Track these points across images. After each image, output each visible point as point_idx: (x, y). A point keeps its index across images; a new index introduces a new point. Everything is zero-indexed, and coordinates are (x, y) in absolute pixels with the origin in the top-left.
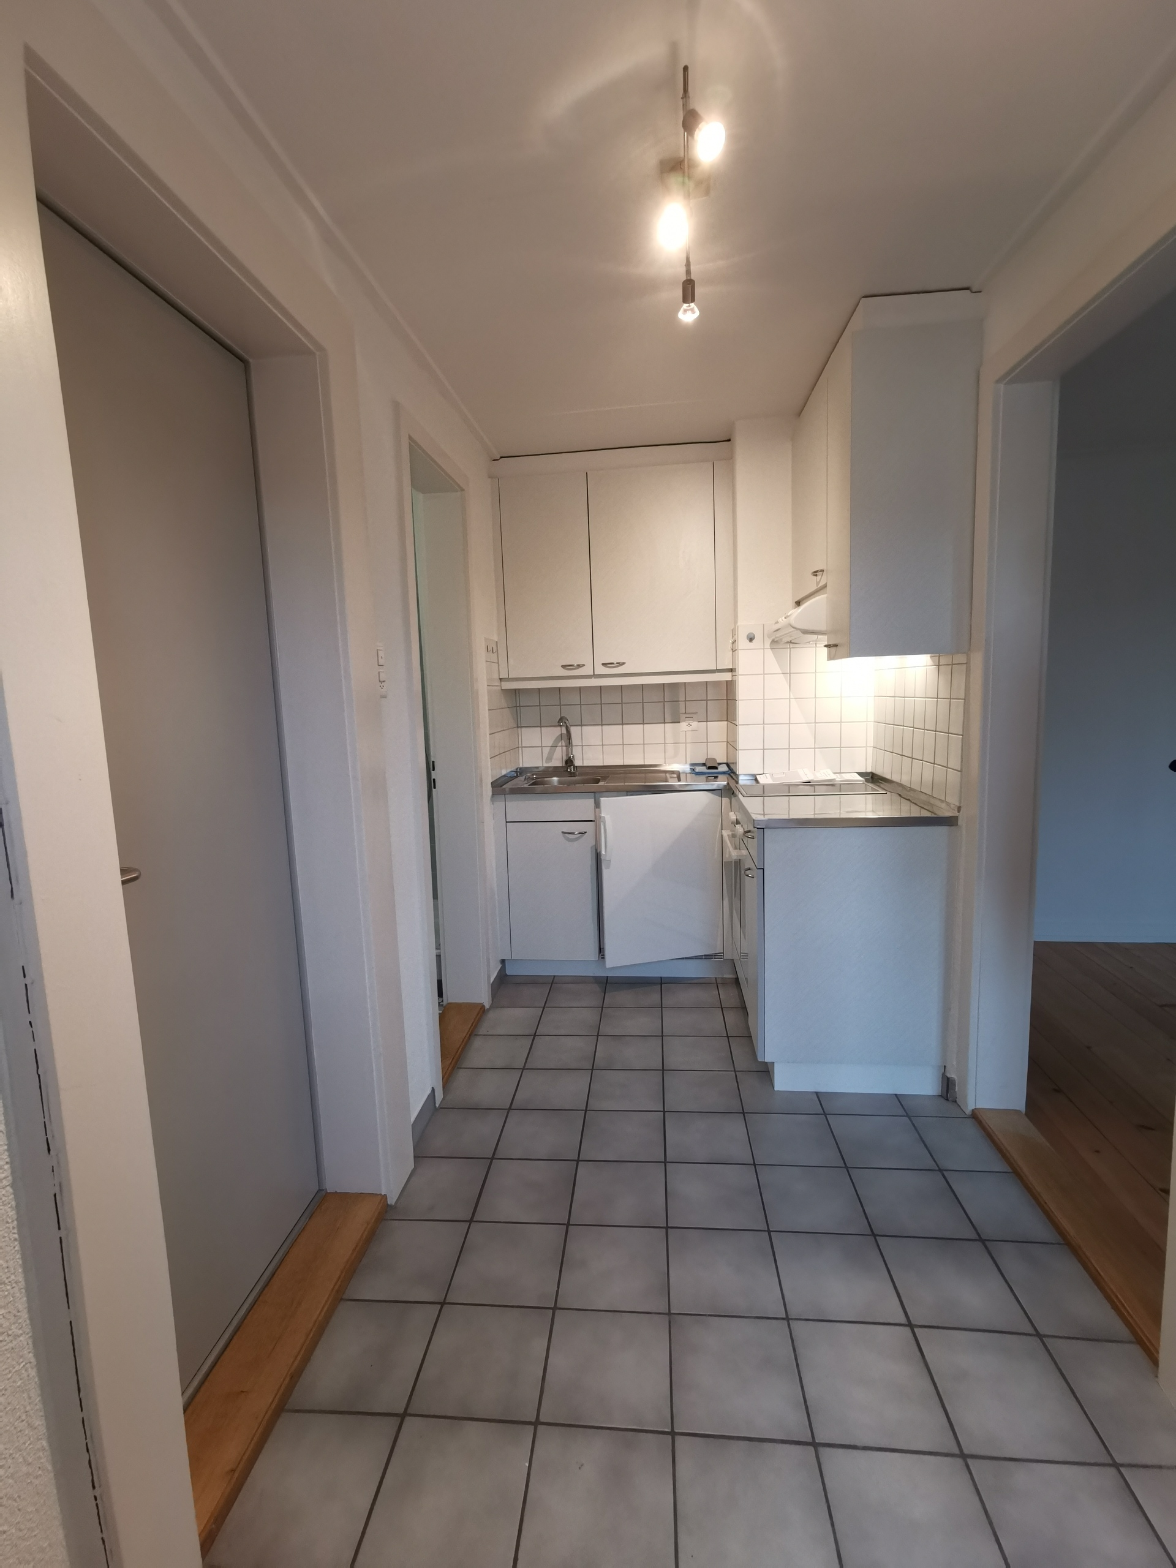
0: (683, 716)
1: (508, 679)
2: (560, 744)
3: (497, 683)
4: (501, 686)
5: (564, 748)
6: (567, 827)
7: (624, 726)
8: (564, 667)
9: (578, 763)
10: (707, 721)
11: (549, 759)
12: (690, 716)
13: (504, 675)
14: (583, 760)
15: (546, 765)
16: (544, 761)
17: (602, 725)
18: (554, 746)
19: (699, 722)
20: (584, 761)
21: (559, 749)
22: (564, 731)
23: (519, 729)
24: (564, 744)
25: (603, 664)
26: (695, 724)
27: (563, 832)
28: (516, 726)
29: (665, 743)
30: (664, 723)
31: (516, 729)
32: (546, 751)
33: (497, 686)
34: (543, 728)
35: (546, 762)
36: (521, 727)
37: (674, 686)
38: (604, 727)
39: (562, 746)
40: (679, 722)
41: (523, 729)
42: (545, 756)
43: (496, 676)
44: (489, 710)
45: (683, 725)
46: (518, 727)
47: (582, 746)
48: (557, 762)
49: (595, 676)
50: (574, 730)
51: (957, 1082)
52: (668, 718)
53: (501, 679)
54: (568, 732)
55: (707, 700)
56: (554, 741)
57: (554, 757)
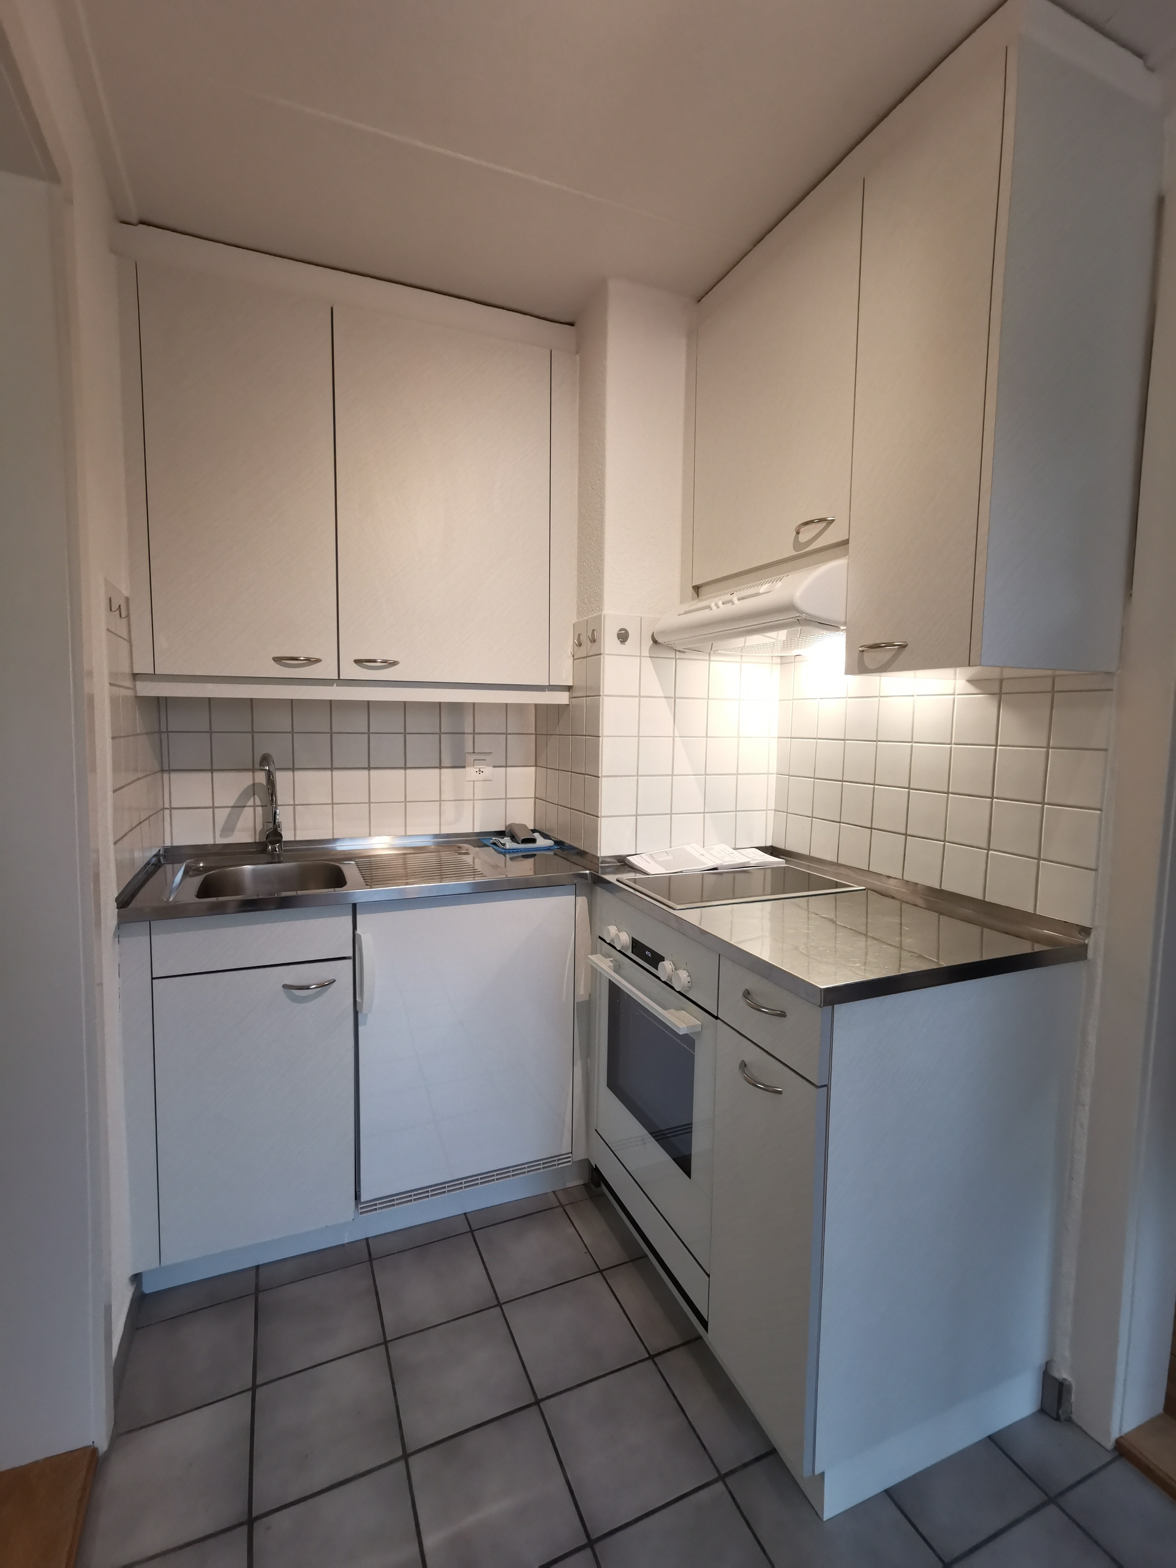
0: (470, 758)
1: (154, 677)
2: (251, 803)
3: (128, 683)
4: (134, 689)
5: (259, 810)
6: (292, 975)
7: (372, 772)
8: (277, 660)
9: (287, 836)
10: (506, 766)
11: (229, 828)
12: (481, 757)
13: (143, 666)
14: (295, 830)
15: (220, 841)
16: (218, 833)
17: (332, 769)
18: (239, 807)
19: (494, 767)
20: (298, 832)
21: (248, 812)
22: (261, 778)
23: (166, 776)
24: (258, 802)
25: (357, 662)
26: (488, 771)
27: (285, 986)
28: (158, 768)
29: (440, 801)
30: (440, 767)
31: (159, 775)
32: (222, 815)
33: (128, 688)
34: (215, 774)
35: (221, 836)
36: (170, 771)
37: (457, 708)
38: (335, 773)
39: (254, 806)
40: (464, 767)
41: (174, 776)
42: (219, 827)
43: (126, 669)
44: (113, 738)
45: (471, 772)
46: (162, 771)
47: (294, 805)
48: (245, 832)
49: (340, 681)
50: (282, 779)
51: (1073, 1387)
52: (446, 761)
53: (135, 676)
54: (271, 783)
55: (506, 734)
56: (239, 798)
57: (239, 825)
